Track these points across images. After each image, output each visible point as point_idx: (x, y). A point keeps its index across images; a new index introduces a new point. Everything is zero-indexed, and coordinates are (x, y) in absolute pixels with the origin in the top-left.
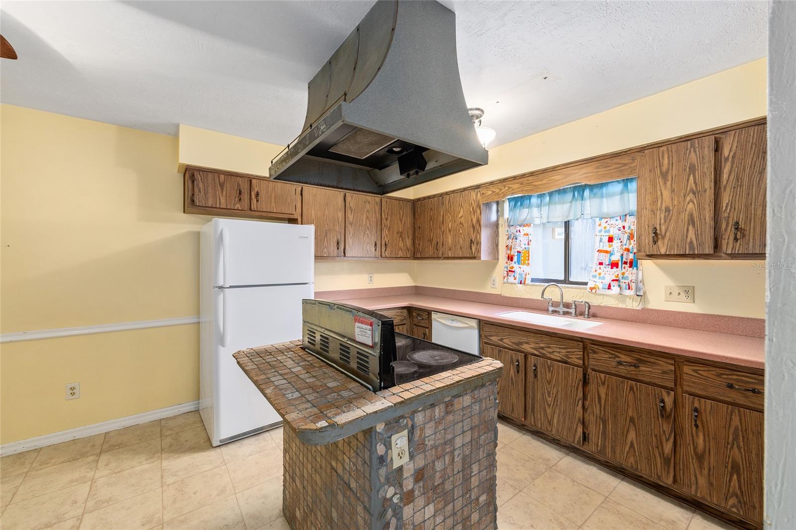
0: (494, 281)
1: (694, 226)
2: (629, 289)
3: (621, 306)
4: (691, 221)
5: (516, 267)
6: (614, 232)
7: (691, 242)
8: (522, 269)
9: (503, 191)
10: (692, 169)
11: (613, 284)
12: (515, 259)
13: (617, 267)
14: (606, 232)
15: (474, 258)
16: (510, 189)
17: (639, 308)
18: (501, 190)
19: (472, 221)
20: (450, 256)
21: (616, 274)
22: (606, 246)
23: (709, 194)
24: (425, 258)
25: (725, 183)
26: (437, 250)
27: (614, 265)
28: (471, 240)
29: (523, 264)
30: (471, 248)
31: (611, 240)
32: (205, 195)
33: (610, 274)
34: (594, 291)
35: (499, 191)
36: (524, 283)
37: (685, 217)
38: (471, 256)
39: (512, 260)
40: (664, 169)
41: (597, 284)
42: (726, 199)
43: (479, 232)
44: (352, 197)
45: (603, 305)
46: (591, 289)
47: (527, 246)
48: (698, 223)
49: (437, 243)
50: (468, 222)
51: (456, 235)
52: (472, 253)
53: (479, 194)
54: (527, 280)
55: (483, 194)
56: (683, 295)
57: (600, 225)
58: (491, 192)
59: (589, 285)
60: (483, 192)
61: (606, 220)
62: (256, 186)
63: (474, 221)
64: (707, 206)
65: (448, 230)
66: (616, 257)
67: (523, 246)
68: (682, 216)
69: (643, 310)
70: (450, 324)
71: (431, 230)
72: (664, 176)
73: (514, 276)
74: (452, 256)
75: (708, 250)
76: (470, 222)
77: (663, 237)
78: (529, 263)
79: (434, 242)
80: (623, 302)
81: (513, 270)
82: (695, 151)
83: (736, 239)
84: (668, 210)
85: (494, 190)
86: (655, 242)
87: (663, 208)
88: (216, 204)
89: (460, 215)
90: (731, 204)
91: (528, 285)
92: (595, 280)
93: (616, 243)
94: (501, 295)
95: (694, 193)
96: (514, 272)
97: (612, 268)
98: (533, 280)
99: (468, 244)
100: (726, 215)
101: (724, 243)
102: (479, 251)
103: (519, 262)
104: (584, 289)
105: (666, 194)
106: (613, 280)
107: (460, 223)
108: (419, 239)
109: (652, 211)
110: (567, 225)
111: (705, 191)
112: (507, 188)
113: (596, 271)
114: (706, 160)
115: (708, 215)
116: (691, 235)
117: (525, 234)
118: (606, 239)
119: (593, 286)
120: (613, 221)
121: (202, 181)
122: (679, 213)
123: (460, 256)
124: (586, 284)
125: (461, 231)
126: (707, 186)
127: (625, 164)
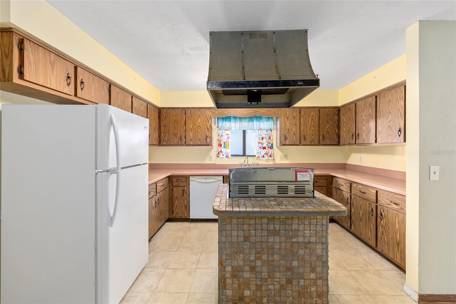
0: (211, 157)
1: (295, 136)
2: (271, 157)
3: (267, 163)
4: (294, 134)
5: (223, 150)
6: (263, 136)
7: (294, 141)
8: (226, 151)
9: (225, 113)
10: (294, 118)
11: (265, 155)
12: (223, 146)
13: (265, 149)
14: (261, 135)
15: (208, 145)
16: (229, 113)
17: (273, 163)
18: (224, 112)
19: (207, 125)
20: (192, 144)
21: (265, 151)
22: (261, 141)
23: (298, 126)
24: (170, 145)
25: (302, 123)
26: (181, 140)
27: (264, 148)
28: (207, 136)
29: (226, 148)
30: (207, 140)
31: (262, 138)
32: (36, 70)
33: (263, 152)
34: (258, 158)
35: (223, 112)
36: (228, 157)
37: (293, 132)
38: (207, 144)
39: (221, 146)
40: (288, 116)
41: (259, 156)
42: (302, 128)
43: (211, 131)
44: (135, 99)
45: (261, 164)
46: (257, 158)
47: (227, 140)
48: (296, 135)
49: (181, 136)
50: (204, 126)
51: (195, 132)
52: (207, 143)
53: (211, 112)
54: (229, 156)
55: (213, 112)
56: (285, 158)
57: (258, 133)
58: (218, 112)
59: (256, 156)
60: (213, 111)
61: (261, 131)
62: (81, 75)
63: (208, 126)
64: (298, 130)
65: (189, 129)
66: (264, 146)
67: (226, 140)
68: (292, 132)
69: (274, 164)
70: (205, 181)
71: (176, 128)
72: (288, 118)
73: (222, 154)
74: (193, 144)
75: (298, 143)
76: (206, 126)
77: (287, 139)
78: (229, 148)
79: (178, 136)
80: (268, 162)
81: (222, 151)
82: (295, 112)
83: (304, 140)
84: (288, 130)
85: (220, 112)
86: (285, 140)
87: (287, 129)
88: (47, 83)
89: (199, 122)
90: (303, 129)
91: (230, 158)
92: (259, 154)
93: (264, 140)
94: (215, 164)
95: (295, 125)
96: (222, 152)
97: (263, 149)
98: (232, 156)
99: (204, 138)
100: (302, 133)
101: (302, 141)
102: (211, 141)
103: (225, 147)
104: (254, 158)
105: (288, 124)
106: (265, 154)
107: (199, 126)
108: (165, 134)
109: (284, 129)
110: (244, 132)
111: (297, 125)
112: (227, 112)
113: (258, 151)
114: (298, 115)
115: (298, 132)
116: (294, 138)
117: (226, 134)
118: (261, 138)
119: (258, 157)
120: (263, 132)
121: (32, 54)
122: (291, 131)
123: (199, 144)
124: (255, 156)
125: (199, 130)
126: (298, 124)
127: (276, 112)
